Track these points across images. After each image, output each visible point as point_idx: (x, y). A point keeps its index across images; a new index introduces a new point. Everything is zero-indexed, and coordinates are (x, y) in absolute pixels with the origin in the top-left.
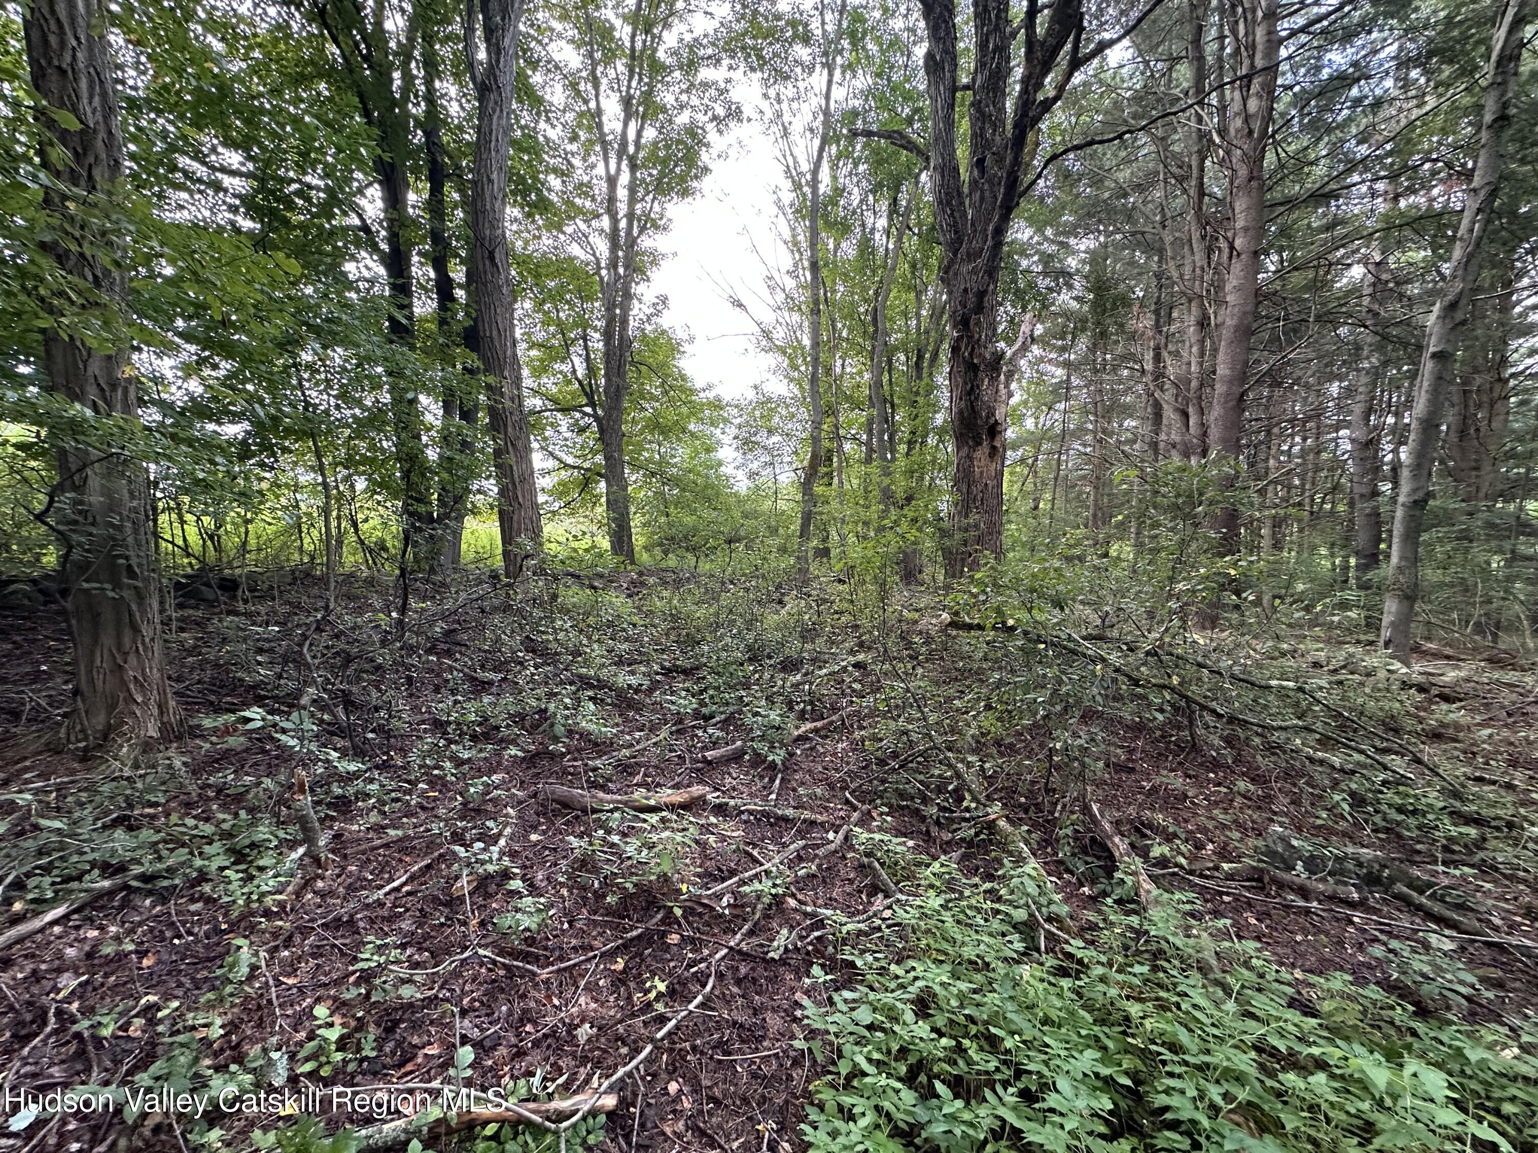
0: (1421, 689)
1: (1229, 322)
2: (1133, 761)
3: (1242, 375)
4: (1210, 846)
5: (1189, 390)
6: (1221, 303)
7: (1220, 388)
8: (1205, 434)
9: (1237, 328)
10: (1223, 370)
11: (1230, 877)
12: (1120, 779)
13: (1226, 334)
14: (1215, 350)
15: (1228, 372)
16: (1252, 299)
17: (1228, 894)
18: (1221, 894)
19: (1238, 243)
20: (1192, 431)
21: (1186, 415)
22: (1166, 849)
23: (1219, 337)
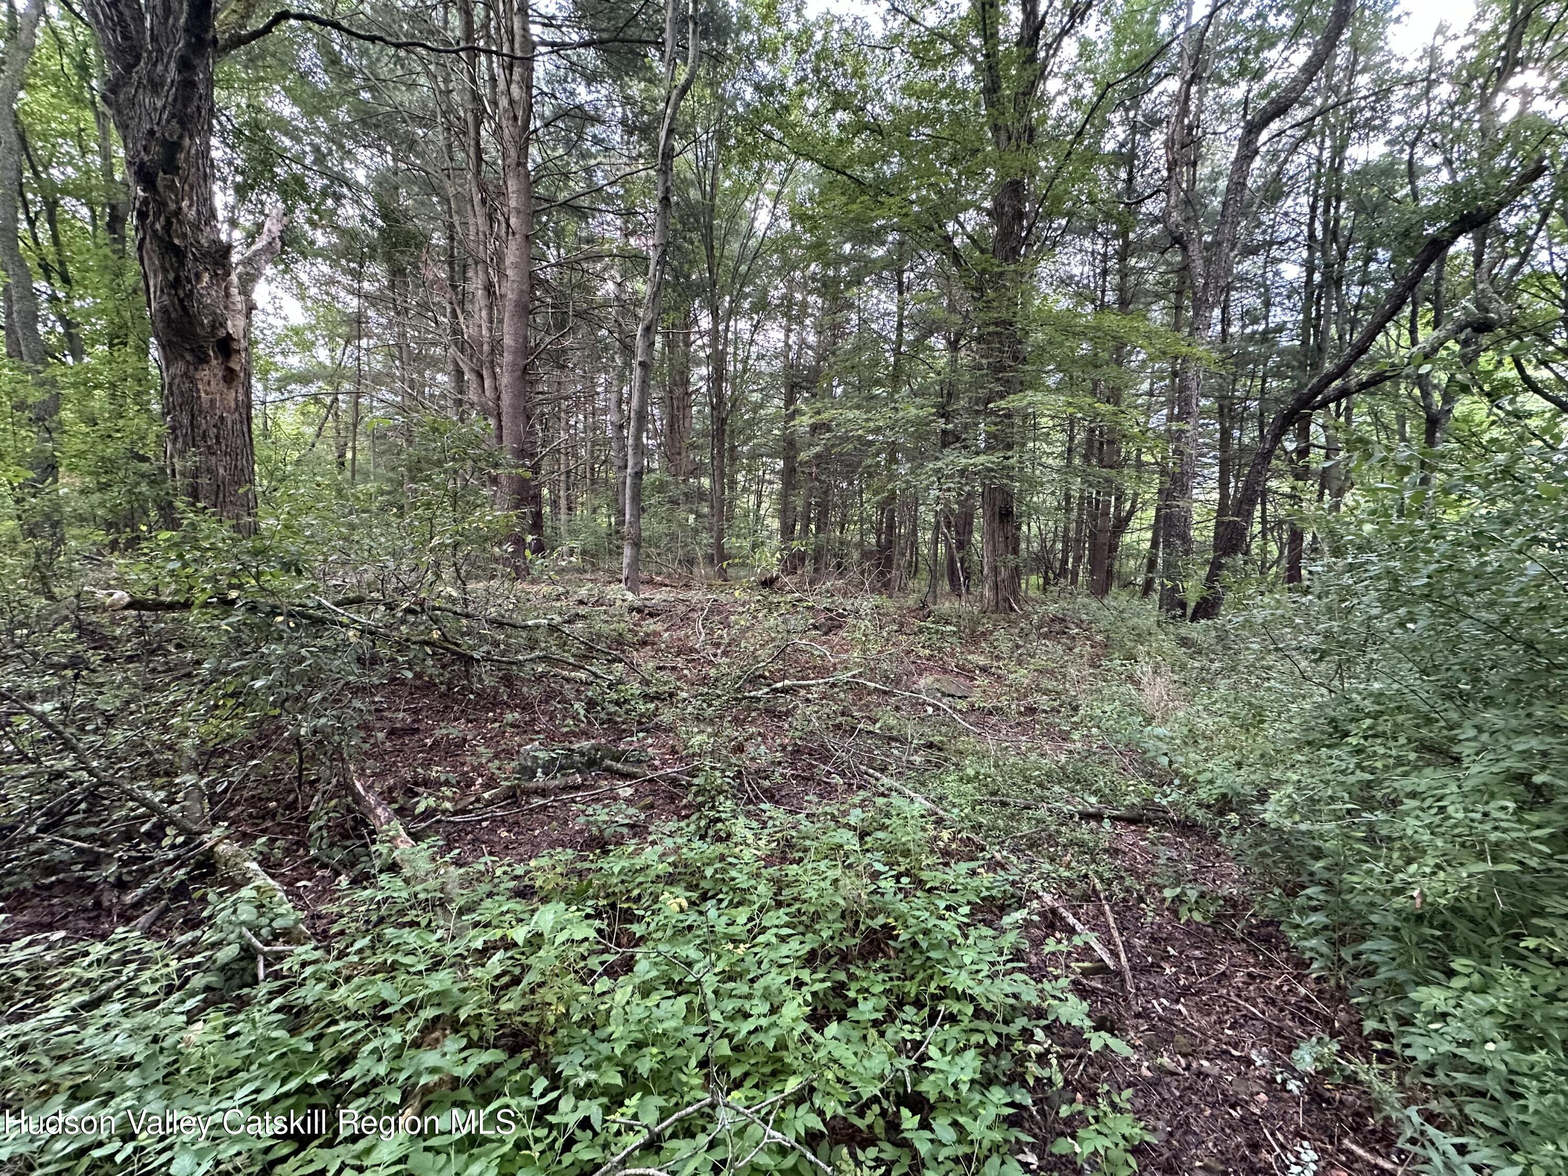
0: (639, 611)
1: (510, 296)
2: (419, 721)
3: (526, 350)
4: (480, 780)
5: (481, 352)
6: (502, 275)
7: (507, 358)
8: (499, 398)
9: (518, 304)
10: (508, 341)
11: (490, 803)
12: (403, 744)
13: (509, 307)
14: (501, 321)
15: (512, 343)
16: (526, 280)
17: (486, 819)
18: (480, 822)
19: (513, 221)
20: (487, 393)
21: (481, 377)
22: (431, 801)
23: (504, 306)
